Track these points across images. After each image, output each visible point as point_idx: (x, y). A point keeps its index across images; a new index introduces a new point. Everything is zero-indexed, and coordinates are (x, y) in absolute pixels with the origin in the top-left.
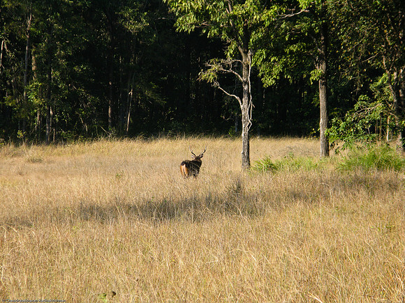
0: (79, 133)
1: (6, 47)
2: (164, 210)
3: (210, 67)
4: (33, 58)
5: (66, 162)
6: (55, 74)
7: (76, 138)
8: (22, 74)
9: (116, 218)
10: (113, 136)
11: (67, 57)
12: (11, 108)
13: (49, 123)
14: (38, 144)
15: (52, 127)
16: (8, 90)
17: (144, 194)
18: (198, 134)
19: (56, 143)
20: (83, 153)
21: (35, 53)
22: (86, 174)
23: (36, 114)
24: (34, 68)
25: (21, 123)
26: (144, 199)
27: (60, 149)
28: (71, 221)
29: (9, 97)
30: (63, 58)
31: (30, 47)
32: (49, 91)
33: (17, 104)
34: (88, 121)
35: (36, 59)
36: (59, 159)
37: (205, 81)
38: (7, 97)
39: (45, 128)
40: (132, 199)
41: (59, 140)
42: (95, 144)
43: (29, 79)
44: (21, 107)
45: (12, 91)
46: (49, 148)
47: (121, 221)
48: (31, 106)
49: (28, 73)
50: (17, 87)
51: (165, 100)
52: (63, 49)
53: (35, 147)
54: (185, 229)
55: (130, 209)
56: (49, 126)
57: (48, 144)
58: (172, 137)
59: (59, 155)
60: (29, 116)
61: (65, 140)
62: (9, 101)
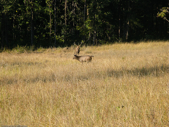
0: (106, 41)
1: (76, 6)
2: (143, 72)
3: (162, 11)
4: (87, 10)
5: (102, 53)
6: (97, 16)
7: (106, 43)
8: (83, 17)
9: (123, 76)
10: (121, 41)
11: (101, 9)
12: (79, 31)
13: (94, 37)
14: (90, 45)
15: (95, 38)
16: (78, 24)
17: (134, 66)
18: (157, 40)
19: (97, 45)
20: (108, 49)
21: (88, 8)
22: (110, 58)
23: (89, 33)
24: (88, 14)
25: (83, 37)
26: (134, 67)
27: (99, 47)
28: (104, 77)
29: (78, 26)
30: (99, 9)
31: (86, 5)
32: (94, 23)
33: (81, 29)
34: (110, 36)
35: (89, 10)
36: (98, 52)
37: (160, 17)
39: (93, 39)
40: (129, 68)
41: (98, 44)
42: (113, 45)
43: (86, 19)
44: (83, 31)
45: (79, 24)
46: (94, 47)
47: (125, 77)
48: (87, 30)
49: (85, 16)
50: (81, 22)
51: (143, 26)
52: (100, 5)
53: (89, 47)
54: (152, 80)
55: (129, 72)
56: (94, 38)
57: (94, 45)
58: (146, 41)
59: (99, 50)
60: (86, 34)
61: (101, 44)
62: (78, 28)
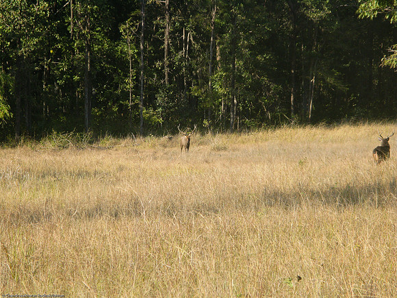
0: (262, 121)
1: (192, 39)
2: (349, 196)
3: (393, 53)
4: (218, 48)
5: (250, 149)
6: (239, 63)
7: (260, 126)
8: (207, 65)
9: (300, 204)
10: (295, 123)
11: (250, 47)
12: (197, 97)
13: (233, 112)
14: (223, 132)
15: (236, 115)
16: (194, 81)
17: (327, 180)
18: (381, 120)
19: (240, 132)
20: (266, 140)
21: (219, 44)
22: (270, 161)
23: (221, 103)
24: (218, 59)
25: (207, 112)
26: (327, 185)
27: (244, 136)
28: (255, 206)
29: (195, 87)
30: (246, 48)
31: (215, 38)
32: (233, 80)
33: (202, 94)
34: (271, 109)
35: (221, 50)
36: (243, 146)
37: (388, 66)
38: (194, 88)
39: (229, 117)
40: (316, 185)
41: (242, 128)
42: (278, 132)
43: (214, 70)
44: (206, 97)
45: (197, 81)
46: (233, 136)
47: (305, 207)
48: (216, 96)
49: (212, 63)
50: (202, 77)
51: (347, 87)
52: (247, 38)
53: (220, 135)
54: (370, 215)
55: (314, 195)
56: (234, 115)
57: (232, 132)
58: (355, 123)
59: (243, 143)
60: (214, 105)
61: (249, 128)
62: (195, 91)
